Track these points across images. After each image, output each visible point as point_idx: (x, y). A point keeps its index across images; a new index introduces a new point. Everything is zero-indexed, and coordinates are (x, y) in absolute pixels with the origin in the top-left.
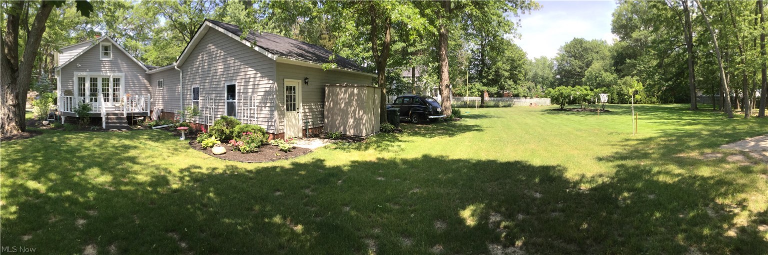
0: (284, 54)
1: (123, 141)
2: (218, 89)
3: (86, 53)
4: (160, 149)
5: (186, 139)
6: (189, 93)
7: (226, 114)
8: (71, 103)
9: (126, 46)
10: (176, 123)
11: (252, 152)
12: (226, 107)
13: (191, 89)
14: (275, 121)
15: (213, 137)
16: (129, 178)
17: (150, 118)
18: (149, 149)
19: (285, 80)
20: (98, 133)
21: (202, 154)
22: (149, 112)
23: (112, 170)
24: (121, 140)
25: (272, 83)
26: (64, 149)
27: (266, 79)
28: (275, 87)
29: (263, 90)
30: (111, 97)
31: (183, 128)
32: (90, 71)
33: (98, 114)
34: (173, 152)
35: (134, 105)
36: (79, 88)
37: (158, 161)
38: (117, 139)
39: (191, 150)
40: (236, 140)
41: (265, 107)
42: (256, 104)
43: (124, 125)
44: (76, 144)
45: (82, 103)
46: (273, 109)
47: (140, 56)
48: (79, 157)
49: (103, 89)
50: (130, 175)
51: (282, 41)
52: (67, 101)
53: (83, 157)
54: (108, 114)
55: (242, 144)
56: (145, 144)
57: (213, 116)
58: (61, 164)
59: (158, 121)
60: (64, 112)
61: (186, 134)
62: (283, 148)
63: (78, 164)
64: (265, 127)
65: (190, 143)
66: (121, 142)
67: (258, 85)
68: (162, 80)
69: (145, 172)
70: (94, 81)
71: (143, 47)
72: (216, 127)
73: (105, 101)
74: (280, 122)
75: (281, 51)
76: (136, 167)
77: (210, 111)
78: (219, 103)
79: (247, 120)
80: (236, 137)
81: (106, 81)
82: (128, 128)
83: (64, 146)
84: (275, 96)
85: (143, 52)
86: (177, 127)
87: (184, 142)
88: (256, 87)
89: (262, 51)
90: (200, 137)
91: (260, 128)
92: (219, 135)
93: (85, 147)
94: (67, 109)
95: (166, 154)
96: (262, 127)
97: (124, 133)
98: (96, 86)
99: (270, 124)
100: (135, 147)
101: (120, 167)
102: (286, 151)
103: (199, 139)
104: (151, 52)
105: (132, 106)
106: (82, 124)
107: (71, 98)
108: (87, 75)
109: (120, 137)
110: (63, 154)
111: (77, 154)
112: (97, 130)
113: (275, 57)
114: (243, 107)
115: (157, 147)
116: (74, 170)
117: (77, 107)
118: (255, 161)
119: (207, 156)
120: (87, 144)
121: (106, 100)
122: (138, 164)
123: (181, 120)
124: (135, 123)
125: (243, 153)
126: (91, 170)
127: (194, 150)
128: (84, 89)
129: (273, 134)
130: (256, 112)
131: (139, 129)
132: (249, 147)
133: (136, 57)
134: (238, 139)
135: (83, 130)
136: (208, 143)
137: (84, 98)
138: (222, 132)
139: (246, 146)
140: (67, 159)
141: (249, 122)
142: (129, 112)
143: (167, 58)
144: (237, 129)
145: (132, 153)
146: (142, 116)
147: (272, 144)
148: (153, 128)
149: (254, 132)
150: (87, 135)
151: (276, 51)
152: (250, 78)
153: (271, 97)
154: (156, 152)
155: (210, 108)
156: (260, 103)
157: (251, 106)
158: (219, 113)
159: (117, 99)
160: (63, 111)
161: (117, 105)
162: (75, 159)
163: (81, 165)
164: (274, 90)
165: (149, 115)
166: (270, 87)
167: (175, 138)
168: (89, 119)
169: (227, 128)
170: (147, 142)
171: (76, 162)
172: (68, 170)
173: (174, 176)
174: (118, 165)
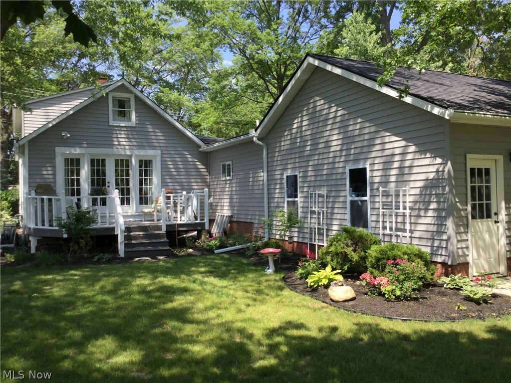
0: (465, 106)
1: (161, 279)
2: (334, 177)
3: (80, 113)
4: (231, 292)
5: (277, 271)
6: (278, 186)
7: (348, 224)
8: (50, 211)
9: (159, 101)
10: (256, 241)
11: (407, 298)
12: (348, 211)
13: (282, 179)
14: (449, 238)
15: (329, 269)
16: (176, 350)
17: (209, 232)
18: (211, 292)
19: (469, 156)
20: (109, 266)
21: (308, 300)
22: (206, 221)
23: (143, 338)
24: (156, 277)
25: (441, 164)
26: (39, 303)
27: (428, 155)
28: (446, 170)
29: (423, 177)
30: (134, 195)
31: (271, 250)
32: (90, 145)
33: (108, 229)
34: (254, 296)
35: (179, 209)
36: (67, 180)
37: (228, 316)
38: (150, 276)
39: (287, 292)
40: (372, 273)
41: (427, 210)
42: (408, 205)
43: (160, 248)
44: (64, 293)
45: (76, 209)
46: (444, 214)
47: (186, 119)
48: (72, 319)
49: (117, 180)
50: (179, 346)
51: (454, 83)
52: (43, 206)
53: (82, 317)
54: (128, 229)
55: (385, 282)
56: (202, 283)
57: (325, 227)
58: (34, 338)
59: (224, 238)
60: (35, 229)
61: (275, 262)
62: (472, 296)
63: (70, 333)
64: (427, 250)
65: (284, 279)
66: (157, 281)
67: (411, 167)
68: (230, 162)
69: (206, 337)
70: (98, 166)
71: (191, 104)
72: (332, 249)
73: (122, 203)
74: (458, 241)
75: (459, 101)
76: (189, 330)
77: (319, 218)
78: (334, 202)
79: (391, 235)
80: (373, 267)
81: (123, 165)
82: (169, 255)
83: (38, 298)
84: (447, 189)
85: (193, 113)
86: (259, 248)
87: (273, 277)
88: (406, 171)
89: (420, 103)
90: (304, 267)
91: (420, 251)
92: (338, 263)
93: (84, 298)
94: (43, 222)
95: (243, 300)
96: (424, 249)
97: (161, 263)
98: (104, 174)
99: (436, 243)
100: (184, 291)
101: (157, 331)
102: (477, 302)
103: (300, 271)
104: (207, 112)
105: (176, 211)
106: (75, 252)
107: (50, 200)
108: (83, 155)
109: (154, 271)
110: (37, 316)
111: (68, 313)
112: (109, 262)
113: (447, 114)
114: (381, 210)
115: (225, 287)
116: (62, 347)
117: (64, 216)
118: (415, 317)
119: (318, 304)
120: (88, 292)
121: (125, 201)
122: (192, 322)
123: (267, 235)
124: (183, 244)
125: (388, 300)
126: (100, 342)
127: (293, 293)
128: (78, 180)
129: (444, 264)
130: (408, 221)
131: (190, 255)
132: (401, 289)
133: (180, 120)
134: (376, 273)
135: (77, 263)
136: (320, 280)
137: (79, 200)
138: (345, 257)
139: (394, 287)
140: (44, 326)
141: (394, 240)
142: (169, 223)
143: (236, 123)
144: (373, 251)
145: (179, 301)
146: (194, 231)
147: (445, 286)
148: (216, 251)
149: (409, 260)
150: (87, 272)
151: (449, 101)
152: (393, 155)
153: (440, 191)
154: (224, 298)
155: (319, 213)
156: (415, 202)
157: (398, 208)
158: (335, 222)
159: (146, 199)
160: (32, 226)
161: (146, 210)
162: (63, 324)
163: (77, 335)
164: (446, 176)
165: (207, 227)
166: (437, 171)
167: (256, 271)
168: (89, 239)
169: (355, 251)
170: (206, 279)
171: (66, 330)
172: (51, 347)
173: (260, 344)
174: (155, 327)
